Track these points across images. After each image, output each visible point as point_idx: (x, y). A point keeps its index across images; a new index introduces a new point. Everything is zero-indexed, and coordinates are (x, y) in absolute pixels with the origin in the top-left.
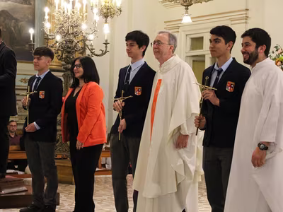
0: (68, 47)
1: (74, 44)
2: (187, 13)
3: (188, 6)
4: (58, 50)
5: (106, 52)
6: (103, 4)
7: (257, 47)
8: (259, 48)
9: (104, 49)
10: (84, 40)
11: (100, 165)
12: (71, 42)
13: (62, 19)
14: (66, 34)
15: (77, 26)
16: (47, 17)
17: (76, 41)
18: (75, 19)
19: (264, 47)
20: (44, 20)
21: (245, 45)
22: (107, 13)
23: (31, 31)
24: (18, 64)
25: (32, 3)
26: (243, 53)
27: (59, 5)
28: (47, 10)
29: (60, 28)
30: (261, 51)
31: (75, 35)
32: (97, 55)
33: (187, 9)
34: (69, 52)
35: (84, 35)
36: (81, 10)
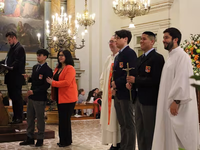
0: (61, 44)
1: (64, 42)
2: (132, 22)
3: (132, 18)
4: (55, 46)
5: (83, 46)
6: (84, 18)
7: (173, 39)
8: (174, 40)
9: (82, 45)
10: (70, 39)
11: (83, 114)
12: (62, 41)
13: (56, 27)
14: (59, 36)
15: (65, 32)
16: (48, 27)
17: (65, 40)
18: (64, 27)
19: (177, 39)
20: (46, 29)
21: (166, 38)
22: (86, 23)
23: (39, 35)
24: (26, 54)
25: (43, 19)
26: (164, 43)
27: (55, 19)
28: (47, 22)
29: (56, 33)
30: (175, 41)
31: (65, 36)
32: (78, 48)
33: (132, 19)
34: (61, 47)
35: (70, 36)
36: (68, 22)
